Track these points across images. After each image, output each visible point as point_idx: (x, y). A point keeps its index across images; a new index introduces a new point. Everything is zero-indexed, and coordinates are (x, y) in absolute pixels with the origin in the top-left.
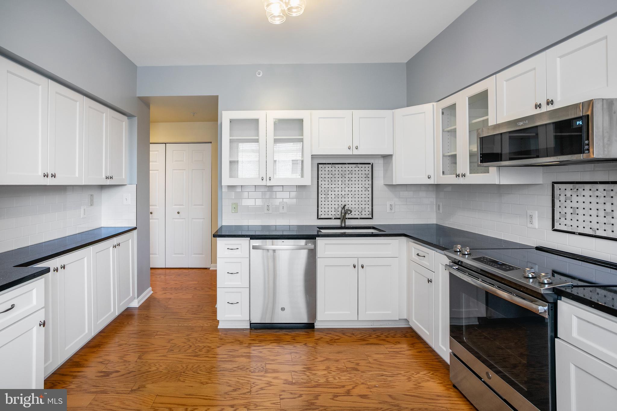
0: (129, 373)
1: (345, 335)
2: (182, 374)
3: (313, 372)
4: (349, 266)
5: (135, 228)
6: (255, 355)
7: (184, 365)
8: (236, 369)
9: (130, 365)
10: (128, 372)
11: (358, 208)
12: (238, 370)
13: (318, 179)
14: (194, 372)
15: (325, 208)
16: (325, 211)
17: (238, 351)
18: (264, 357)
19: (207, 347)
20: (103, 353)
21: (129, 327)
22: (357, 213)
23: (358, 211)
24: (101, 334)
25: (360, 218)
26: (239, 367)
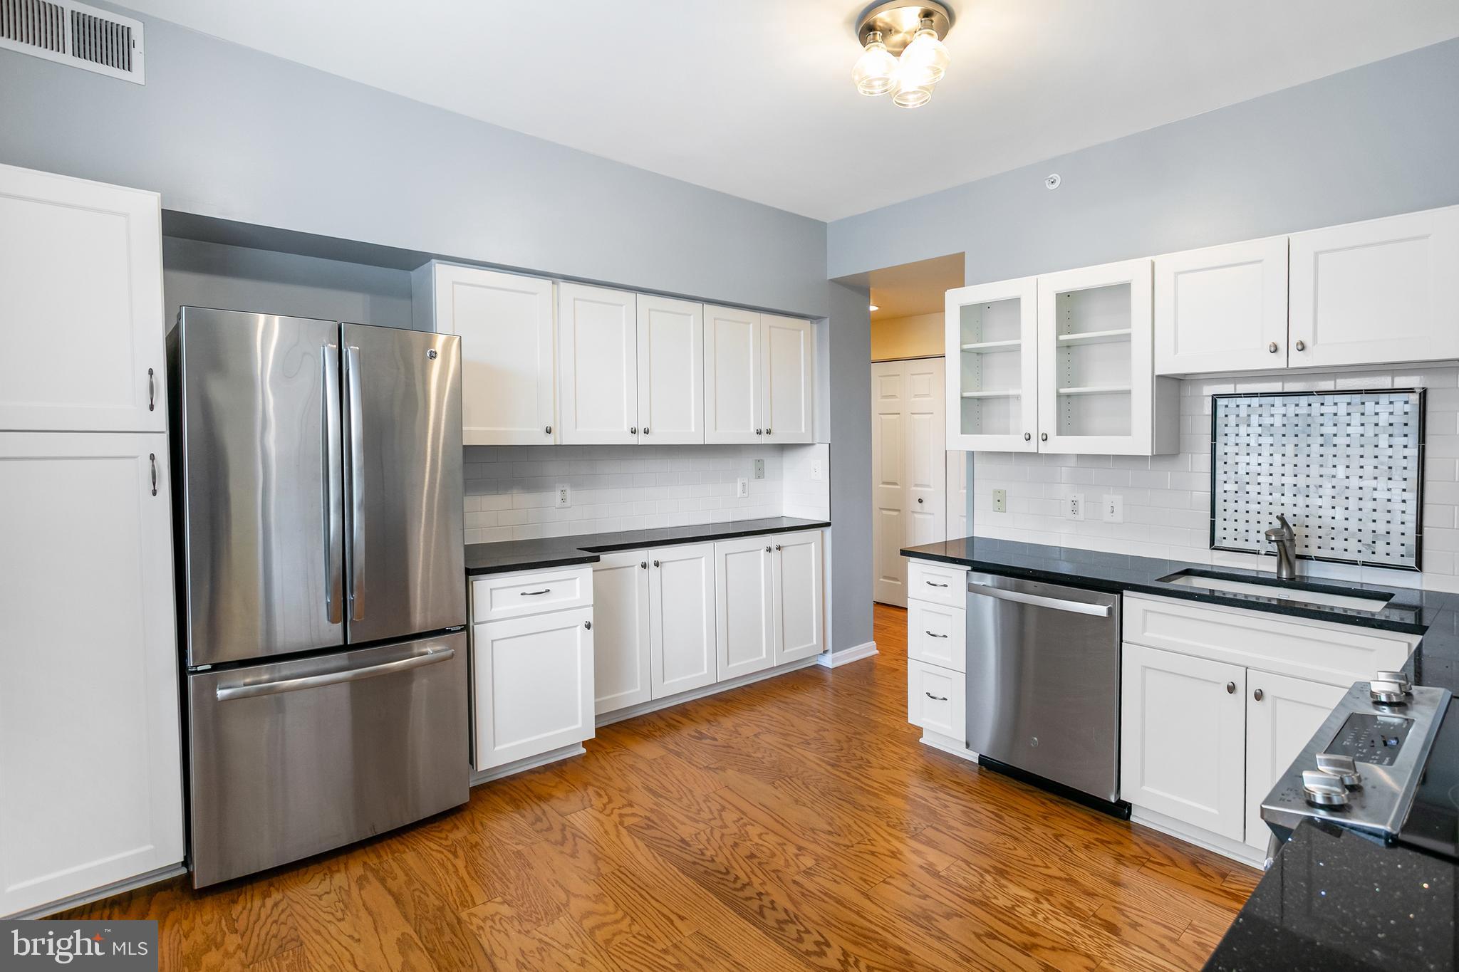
0: (724, 747)
1: (1197, 867)
2: (786, 778)
3: (1003, 882)
4: (1219, 683)
5: (828, 524)
6: (928, 806)
7: (801, 769)
8: (870, 809)
9: (736, 738)
10: (726, 745)
11: (1360, 530)
12: (871, 812)
13: (1214, 438)
14: (804, 783)
15: (1236, 521)
16: (1236, 530)
17: (908, 787)
18: (941, 816)
19: (865, 760)
20: (722, 712)
21: (789, 692)
22: (1353, 545)
23: (1360, 541)
24: (746, 689)
25: (1365, 564)
26: (878, 808)
